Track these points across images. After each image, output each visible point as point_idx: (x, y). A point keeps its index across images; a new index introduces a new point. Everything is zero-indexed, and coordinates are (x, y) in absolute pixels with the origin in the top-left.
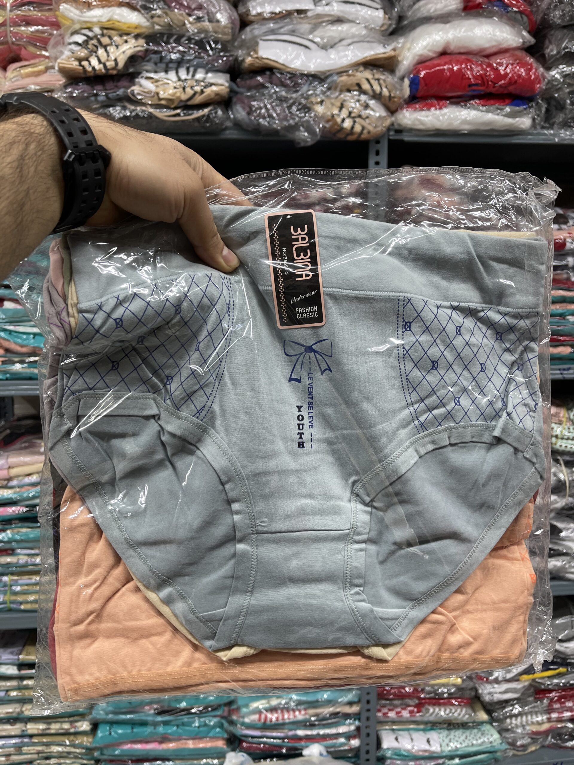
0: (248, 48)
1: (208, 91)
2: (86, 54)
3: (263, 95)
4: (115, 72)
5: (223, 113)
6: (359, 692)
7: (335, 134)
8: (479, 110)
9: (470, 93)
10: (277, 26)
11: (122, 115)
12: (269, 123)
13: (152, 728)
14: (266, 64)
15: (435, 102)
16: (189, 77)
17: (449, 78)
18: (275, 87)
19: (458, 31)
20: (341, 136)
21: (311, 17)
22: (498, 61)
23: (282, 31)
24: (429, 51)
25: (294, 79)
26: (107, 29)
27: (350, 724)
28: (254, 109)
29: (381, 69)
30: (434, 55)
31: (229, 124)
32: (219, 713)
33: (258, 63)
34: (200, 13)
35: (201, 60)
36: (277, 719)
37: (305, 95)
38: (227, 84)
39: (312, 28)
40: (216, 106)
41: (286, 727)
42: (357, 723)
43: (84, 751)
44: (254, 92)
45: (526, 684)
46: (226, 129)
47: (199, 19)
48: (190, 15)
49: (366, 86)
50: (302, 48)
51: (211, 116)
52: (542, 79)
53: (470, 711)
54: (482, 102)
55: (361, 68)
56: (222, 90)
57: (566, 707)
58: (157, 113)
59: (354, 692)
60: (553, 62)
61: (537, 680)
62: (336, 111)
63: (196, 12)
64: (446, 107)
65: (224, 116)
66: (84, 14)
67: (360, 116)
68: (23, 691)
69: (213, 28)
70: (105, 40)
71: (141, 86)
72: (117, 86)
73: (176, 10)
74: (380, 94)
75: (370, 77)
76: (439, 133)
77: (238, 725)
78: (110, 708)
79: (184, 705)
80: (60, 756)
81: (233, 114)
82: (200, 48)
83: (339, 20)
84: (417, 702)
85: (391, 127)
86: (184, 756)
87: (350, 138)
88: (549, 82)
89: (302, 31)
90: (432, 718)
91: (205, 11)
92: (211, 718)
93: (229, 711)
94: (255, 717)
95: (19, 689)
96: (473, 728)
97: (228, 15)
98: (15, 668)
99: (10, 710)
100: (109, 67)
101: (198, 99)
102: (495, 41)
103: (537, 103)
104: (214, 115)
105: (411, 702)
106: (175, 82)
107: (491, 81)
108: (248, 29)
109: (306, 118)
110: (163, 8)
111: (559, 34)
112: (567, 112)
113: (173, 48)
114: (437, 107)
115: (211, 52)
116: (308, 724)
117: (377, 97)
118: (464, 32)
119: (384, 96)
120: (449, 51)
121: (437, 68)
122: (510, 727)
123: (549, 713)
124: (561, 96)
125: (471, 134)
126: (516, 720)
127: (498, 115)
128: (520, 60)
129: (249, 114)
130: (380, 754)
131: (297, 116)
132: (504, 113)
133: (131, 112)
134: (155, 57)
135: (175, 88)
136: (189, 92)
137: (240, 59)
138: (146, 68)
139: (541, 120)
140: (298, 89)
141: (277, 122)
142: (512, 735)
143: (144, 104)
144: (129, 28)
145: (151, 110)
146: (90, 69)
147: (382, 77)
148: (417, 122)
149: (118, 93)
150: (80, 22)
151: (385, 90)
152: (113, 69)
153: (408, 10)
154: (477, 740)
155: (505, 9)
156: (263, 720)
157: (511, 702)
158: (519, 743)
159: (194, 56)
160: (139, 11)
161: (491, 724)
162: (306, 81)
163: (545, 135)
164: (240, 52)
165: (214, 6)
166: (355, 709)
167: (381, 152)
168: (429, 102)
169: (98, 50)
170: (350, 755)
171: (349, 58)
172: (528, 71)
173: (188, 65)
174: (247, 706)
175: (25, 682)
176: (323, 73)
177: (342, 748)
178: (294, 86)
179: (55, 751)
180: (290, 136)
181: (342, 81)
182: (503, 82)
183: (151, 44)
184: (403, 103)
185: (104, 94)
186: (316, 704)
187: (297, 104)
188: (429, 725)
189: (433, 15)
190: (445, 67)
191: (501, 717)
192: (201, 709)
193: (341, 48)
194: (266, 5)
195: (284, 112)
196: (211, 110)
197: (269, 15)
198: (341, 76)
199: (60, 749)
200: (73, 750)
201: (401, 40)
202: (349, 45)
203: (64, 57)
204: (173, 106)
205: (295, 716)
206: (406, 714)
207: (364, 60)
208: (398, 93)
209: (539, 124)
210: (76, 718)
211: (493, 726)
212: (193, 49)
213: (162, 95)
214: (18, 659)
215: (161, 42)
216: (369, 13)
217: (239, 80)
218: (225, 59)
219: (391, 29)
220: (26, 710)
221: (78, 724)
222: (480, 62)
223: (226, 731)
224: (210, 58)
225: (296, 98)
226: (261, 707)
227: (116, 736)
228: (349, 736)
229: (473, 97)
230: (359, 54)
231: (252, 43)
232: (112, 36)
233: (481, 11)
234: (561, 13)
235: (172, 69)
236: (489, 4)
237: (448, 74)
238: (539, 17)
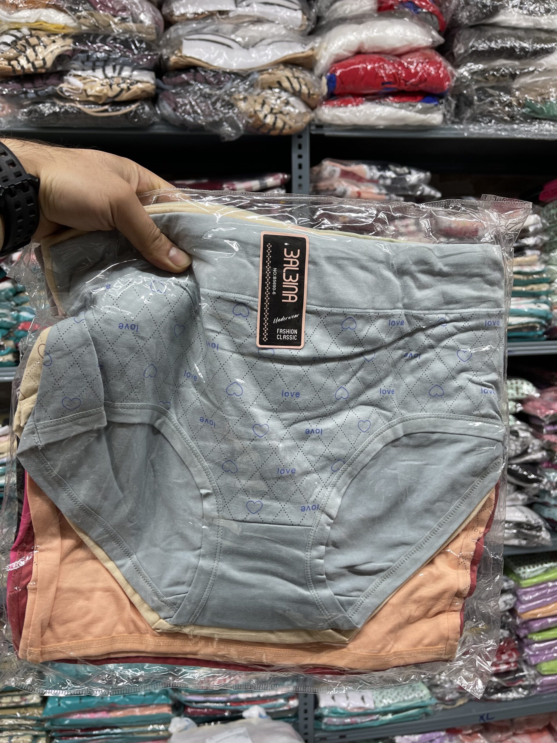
0: (172, 47)
1: (134, 88)
2: (14, 54)
3: (189, 92)
4: (43, 71)
5: (151, 109)
7: (258, 129)
8: (392, 106)
9: (384, 91)
10: (200, 26)
11: (51, 111)
12: (194, 118)
14: (190, 62)
15: (352, 99)
16: (116, 74)
17: (363, 77)
18: (199, 85)
19: (371, 32)
20: (264, 131)
21: (232, 18)
22: (409, 60)
23: (205, 30)
24: (344, 50)
25: (217, 76)
26: (35, 29)
28: (179, 105)
29: (300, 68)
30: (350, 55)
31: (156, 119)
33: (183, 62)
34: (124, 14)
35: (127, 59)
37: (228, 92)
38: (152, 82)
39: (234, 28)
40: (143, 102)
43: (34, 722)
44: (179, 89)
46: (154, 124)
47: (123, 20)
48: (115, 16)
49: (286, 84)
50: (225, 47)
51: (138, 112)
52: (451, 77)
54: (396, 99)
55: (282, 67)
56: (148, 87)
58: (86, 109)
60: (461, 61)
62: (258, 107)
63: (120, 13)
64: (362, 103)
65: (152, 112)
66: (12, 16)
67: (281, 112)
69: (137, 28)
70: (33, 41)
71: (69, 83)
72: (45, 84)
73: (101, 12)
74: (300, 91)
75: (290, 75)
76: (356, 128)
77: (183, 692)
80: (12, 728)
81: (160, 110)
82: (125, 47)
83: (259, 21)
85: (312, 122)
86: (132, 723)
87: (274, 133)
88: (458, 79)
89: (225, 31)
91: (129, 13)
97: (151, 16)
100: (37, 66)
101: (125, 96)
102: (406, 41)
103: (447, 100)
104: (141, 111)
106: (102, 80)
107: (403, 79)
108: (172, 29)
109: (231, 114)
110: (89, 10)
111: (466, 33)
112: (475, 107)
113: (99, 47)
114: (354, 104)
115: (136, 52)
117: (297, 94)
118: (377, 33)
119: (304, 94)
120: (363, 51)
121: (352, 67)
122: (439, 683)
124: (470, 93)
125: (387, 129)
127: (410, 111)
128: (429, 59)
129: (175, 110)
130: (317, 712)
131: (222, 112)
132: (416, 109)
133: (60, 109)
134: (82, 56)
135: (102, 85)
136: (116, 89)
137: (165, 57)
138: (73, 66)
139: (451, 116)
140: (221, 86)
141: (202, 118)
142: (442, 690)
143: (73, 101)
144: (56, 28)
145: (79, 106)
146: (19, 68)
147: (301, 76)
148: (336, 118)
149: (46, 90)
150: (7, 23)
151: (304, 87)
152: (42, 67)
153: (326, 12)
154: (408, 696)
155: (415, 10)
158: (447, 698)
159: (120, 54)
160: (65, 12)
162: (229, 79)
163: (456, 129)
164: (164, 51)
165: (137, 7)
167: (303, 147)
168: (347, 99)
169: (26, 50)
170: (290, 715)
171: (269, 57)
172: (437, 69)
173: (114, 64)
176: (246, 71)
177: (281, 709)
178: (218, 84)
179: (6, 724)
180: (215, 131)
181: (262, 79)
182: (413, 80)
183: (77, 44)
184: (322, 99)
185: (33, 91)
187: (220, 101)
189: (348, 15)
190: (360, 66)
193: (262, 47)
194: (189, 6)
195: (209, 108)
196: (138, 106)
197: (192, 16)
198: (262, 74)
199: (11, 722)
200: (24, 722)
201: (318, 40)
202: (269, 44)
204: (101, 102)
207: (283, 59)
208: (317, 90)
209: (449, 119)
212: (119, 48)
213: (89, 92)
215: (87, 42)
216: (288, 14)
217: (164, 77)
218: (149, 57)
219: (309, 29)
221: (28, 697)
222: (391, 61)
223: (172, 698)
224: (135, 57)
225: (220, 95)
227: (65, 706)
228: (288, 698)
229: (386, 95)
230: (279, 54)
231: (177, 42)
232: (40, 36)
233: (393, 12)
234: (468, 14)
235: (99, 67)
236: (401, 6)
237: (363, 73)
238: (447, 18)
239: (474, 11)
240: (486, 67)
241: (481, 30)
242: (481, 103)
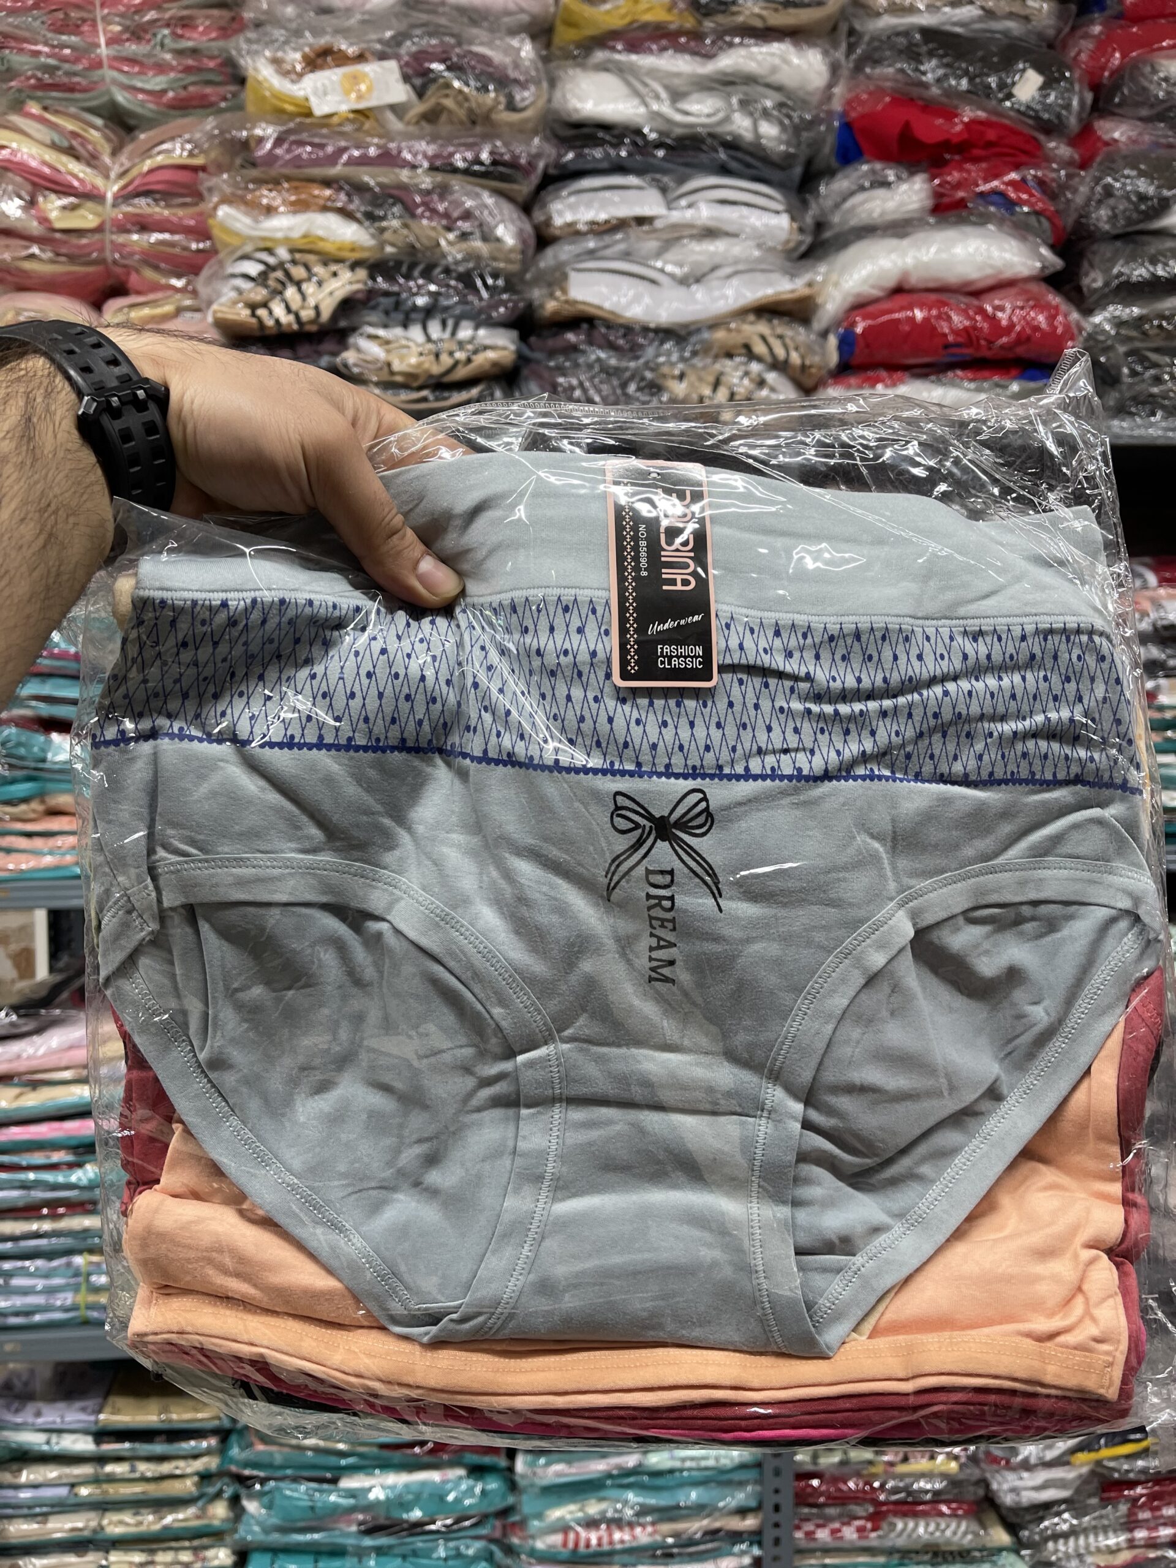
0: (550, 285)
2: (264, 296)
3: (577, 365)
4: (313, 328)
6: (758, 1488)
8: (961, 387)
9: (946, 360)
10: (601, 244)
13: (355, 1560)
14: (582, 311)
15: (883, 373)
16: (447, 335)
17: (909, 334)
18: (597, 351)
19: (924, 251)
21: (661, 229)
22: (997, 302)
23: (608, 252)
24: (873, 287)
25: (631, 336)
26: (301, 251)
27: (743, 1553)
28: (561, 390)
29: (786, 319)
30: (882, 294)
32: (483, 1531)
33: (568, 310)
34: (467, 226)
35: (468, 308)
36: (600, 1539)
37: (652, 365)
38: (512, 347)
39: (662, 248)
40: (493, 384)
41: (617, 1558)
42: (756, 1551)
44: (561, 359)
45: (1084, 1470)
48: (449, 229)
49: (760, 348)
50: (646, 284)
52: (1075, 331)
53: (975, 1526)
54: (970, 375)
55: (751, 317)
56: (504, 356)
57: (1162, 1516)
59: (749, 1488)
60: (1096, 301)
61: (1106, 1463)
63: (460, 223)
64: (902, 381)
66: (259, 225)
68: (105, 1486)
69: (489, 252)
70: (298, 272)
71: (359, 350)
73: (425, 222)
74: (786, 362)
75: (767, 332)
77: (523, 1557)
78: (274, 1521)
79: (417, 1514)
82: (465, 286)
83: (710, 233)
84: (871, 1509)
88: (1090, 336)
89: (643, 254)
90: (901, 1542)
91: (476, 223)
92: (469, 1541)
93: (504, 1527)
94: (556, 1539)
95: (96, 1480)
96: (982, 1560)
97: (515, 229)
98: (90, 1439)
99: (80, 1525)
100: (304, 319)
101: (461, 373)
102: (991, 266)
105: (859, 1510)
106: (421, 345)
107: (985, 338)
108: (550, 250)
110: (400, 217)
111: (1106, 250)
112: (1124, 387)
113: (419, 287)
114: (888, 382)
115: (485, 294)
116: (659, 1552)
117: (781, 366)
118: (934, 253)
119: (793, 365)
120: (907, 287)
121: (887, 317)
122: (1054, 1558)
123: (1131, 1530)
124: (1113, 361)
126: (1066, 1544)
128: (1036, 300)
131: (637, 399)
132: (1008, 393)
134: (385, 302)
135: (421, 354)
136: (446, 361)
137: (536, 303)
138: (368, 318)
140: (638, 353)
144: (340, 249)
146: (270, 323)
147: (788, 332)
150: (251, 238)
151: (793, 354)
152: (312, 321)
153: (833, 213)
155: (1007, 209)
156: (571, 1545)
157: (1055, 1509)
159: (456, 299)
160: (358, 221)
161: (1017, 1552)
162: (654, 340)
164: (535, 292)
165: (491, 214)
166: (750, 1523)
168: (872, 373)
169: (285, 289)
171: (731, 301)
172: (1051, 318)
173: (444, 315)
174: (540, 1516)
175: (109, 1468)
176: (685, 326)
178: (631, 349)
181: (717, 340)
182: (1004, 340)
184: (827, 375)
186: (676, 1513)
187: (637, 379)
188: (897, 1556)
189: (879, 221)
190: (901, 315)
191: (1037, 1537)
192: (449, 1522)
193: (715, 283)
195: (614, 393)
196: (483, 392)
197: (587, 226)
198: (716, 332)
201: (822, 268)
202: (728, 277)
203: (223, 300)
204: (415, 384)
205: (634, 1537)
206: (849, 1533)
207: (756, 304)
208: (818, 358)
210: (205, 1541)
211: (1022, 1557)
212: (455, 288)
213: (397, 366)
214: (97, 1422)
215: (397, 275)
216: (764, 220)
217: (533, 339)
219: (803, 248)
220: (110, 1524)
221: (210, 1553)
222: (963, 306)
224: (484, 304)
225: (636, 370)
226: (568, 1517)
229: (950, 367)
230: (748, 293)
231: (557, 274)
232: (311, 265)
233: (964, 213)
234: (1110, 213)
235: (414, 321)
236: (980, 201)
237: (907, 328)
238: (1070, 221)
239: (1121, 207)
240: (1145, 311)
241: (1135, 242)
242: (1137, 379)
